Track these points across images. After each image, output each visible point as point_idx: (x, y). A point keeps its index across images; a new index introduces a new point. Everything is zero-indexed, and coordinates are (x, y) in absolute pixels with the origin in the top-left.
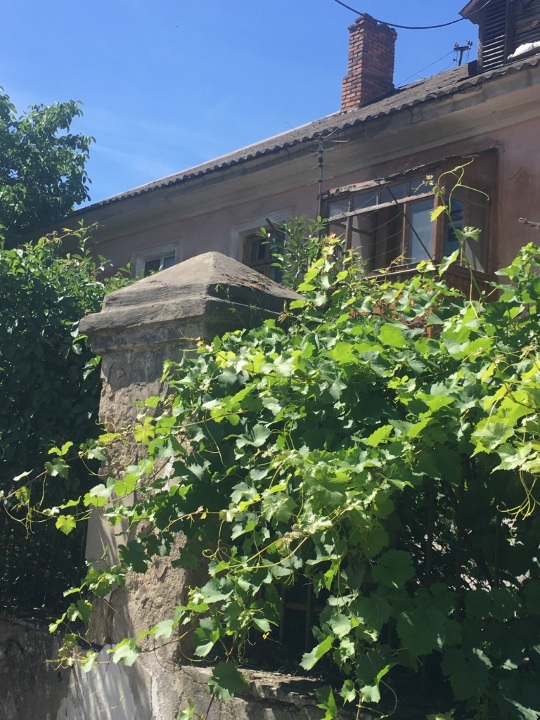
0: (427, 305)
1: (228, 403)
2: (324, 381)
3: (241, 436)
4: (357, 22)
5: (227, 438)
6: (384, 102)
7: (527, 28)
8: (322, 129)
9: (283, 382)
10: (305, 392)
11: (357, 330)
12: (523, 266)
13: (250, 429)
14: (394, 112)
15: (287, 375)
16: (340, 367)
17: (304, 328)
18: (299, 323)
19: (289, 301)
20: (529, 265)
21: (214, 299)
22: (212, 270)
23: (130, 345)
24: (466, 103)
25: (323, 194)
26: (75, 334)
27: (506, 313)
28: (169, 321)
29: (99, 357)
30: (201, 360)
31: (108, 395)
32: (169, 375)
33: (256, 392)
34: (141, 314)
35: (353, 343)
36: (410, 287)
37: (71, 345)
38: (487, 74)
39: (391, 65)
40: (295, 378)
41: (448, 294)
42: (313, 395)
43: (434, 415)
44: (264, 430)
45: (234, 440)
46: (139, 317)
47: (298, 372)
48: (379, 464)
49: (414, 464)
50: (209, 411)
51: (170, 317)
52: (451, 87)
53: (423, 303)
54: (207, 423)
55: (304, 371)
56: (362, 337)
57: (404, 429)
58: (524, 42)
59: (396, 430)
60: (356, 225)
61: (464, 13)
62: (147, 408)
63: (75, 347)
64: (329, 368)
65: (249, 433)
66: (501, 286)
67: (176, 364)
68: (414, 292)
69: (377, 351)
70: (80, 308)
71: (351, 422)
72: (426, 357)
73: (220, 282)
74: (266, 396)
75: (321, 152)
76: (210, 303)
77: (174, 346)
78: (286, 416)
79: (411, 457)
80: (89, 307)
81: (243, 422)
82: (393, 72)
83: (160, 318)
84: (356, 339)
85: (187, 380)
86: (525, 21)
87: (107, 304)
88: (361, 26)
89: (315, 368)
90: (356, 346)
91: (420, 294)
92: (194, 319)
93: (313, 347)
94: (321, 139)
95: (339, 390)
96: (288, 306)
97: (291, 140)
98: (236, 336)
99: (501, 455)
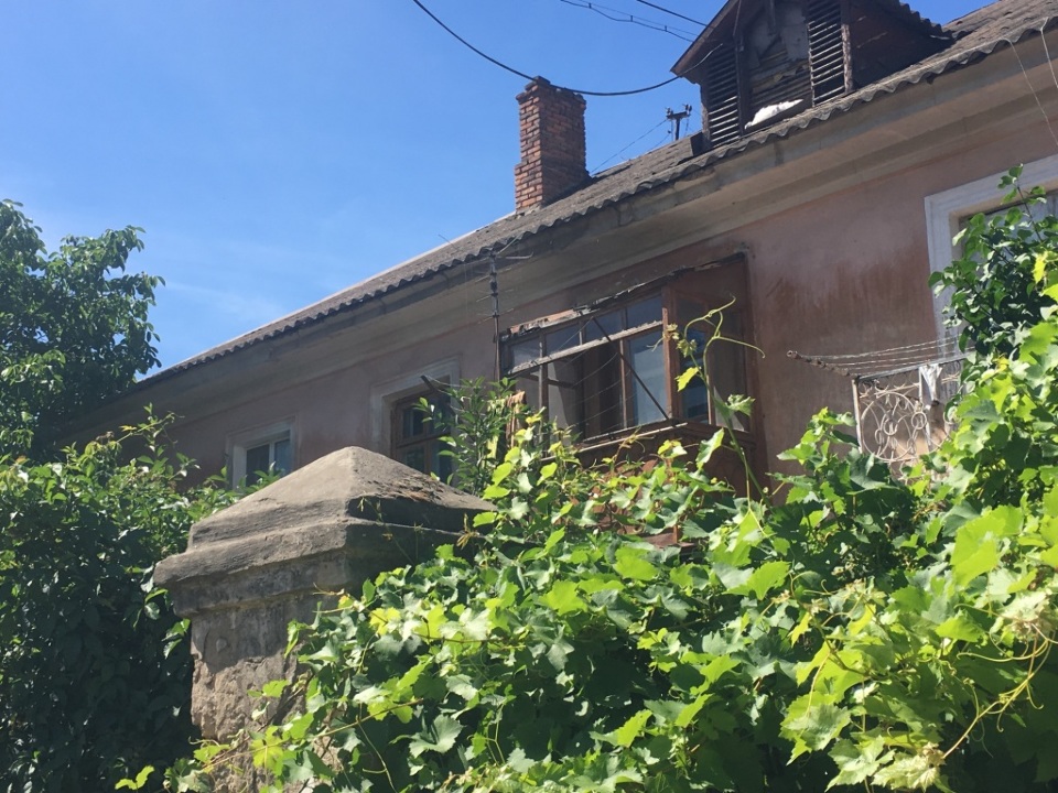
0: (681, 509)
1: (393, 689)
2: (538, 643)
3: (416, 736)
4: (528, 88)
5: (395, 741)
6: (577, 196)
7: (768, 85)
8: (493, 241)
9: (474, 649)
10: (510, 662)
11: (577, 556)
12: (819, 444)
13: (430, 722)
14: (592, 211)
15: (482, 637)
16: (560, 618)
17: (498, 554)
18: (489, 547)
19: (473, 513)
20: (827, 443)
21: (359, 521)
22: (351, 476)
23: (234, 601)
24: (694, 193)
25: (501, 335)
26: (147, 587)
27: (804, 521)
28: (291, 560)
29: (188, 621)
30: (346, 621)
31: (204, 680)
32: (298, 643)
33: (436, 667)
34: (250, 552)
35: (577, 579)
36: (651, 482)
37: (142, 605)
38: (720, 151)
39: (582, 146)
40: (492, 642)
41: (708, 489)
42: (524, 667)
43: (713, 688)
44: (451, 723)
45: (406, 743)
46: (246, 556)
47: (497, 631)
48: (637, 778)
49: (690, 769)
50: (365, 706)
51: (293, 554)
52: (670, 171)
53: (674, 506)
54: (362, 724)
55: (507, 629)
56: (587, 566)
57: (668, 713)
58: (765, 105)
59: (656, 716)
60: (552, 376)
61: (678, 70)
62: (266, 699)
63: (149, 609)
64: (545, 621)
65: (429, 730)
66: (790, 479)
67: (308, 627)
68: (658, 490)
69: (614, 589)
70: (153, 546)
71: (585, 705)
72: (689, 593)
73: (365, 494)
74: (450, 673)
75: (494, 274)
76: (352, 529)
77: (302, 597)
78: (484, 701)
79: (684, 758)
80: (167, 542)
81: (418, 714)
82: (585, 154)
83: (278, 557)
84: (580, 571)
85: (326, 653)
86: (764, 76)
87: (196, 539)
88: (534, 94)
89: (523, 623)
90: (582, 584)
91: (668, 492)
92: (331, 555)
93: (516, 589)
94: (493, 257)
95: (562, 654)
96: (471, 522)
97: (448, 260)
98: (395, 577)
99: (838, 759)
